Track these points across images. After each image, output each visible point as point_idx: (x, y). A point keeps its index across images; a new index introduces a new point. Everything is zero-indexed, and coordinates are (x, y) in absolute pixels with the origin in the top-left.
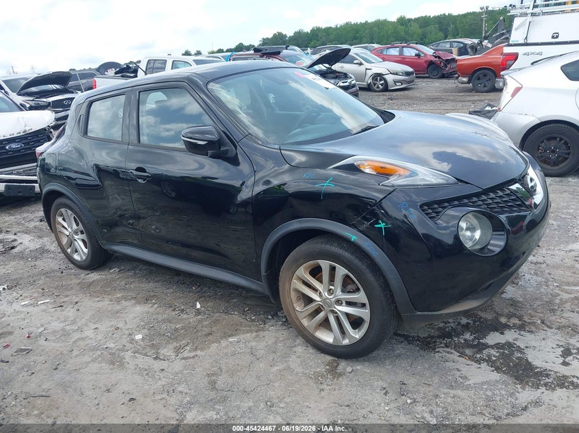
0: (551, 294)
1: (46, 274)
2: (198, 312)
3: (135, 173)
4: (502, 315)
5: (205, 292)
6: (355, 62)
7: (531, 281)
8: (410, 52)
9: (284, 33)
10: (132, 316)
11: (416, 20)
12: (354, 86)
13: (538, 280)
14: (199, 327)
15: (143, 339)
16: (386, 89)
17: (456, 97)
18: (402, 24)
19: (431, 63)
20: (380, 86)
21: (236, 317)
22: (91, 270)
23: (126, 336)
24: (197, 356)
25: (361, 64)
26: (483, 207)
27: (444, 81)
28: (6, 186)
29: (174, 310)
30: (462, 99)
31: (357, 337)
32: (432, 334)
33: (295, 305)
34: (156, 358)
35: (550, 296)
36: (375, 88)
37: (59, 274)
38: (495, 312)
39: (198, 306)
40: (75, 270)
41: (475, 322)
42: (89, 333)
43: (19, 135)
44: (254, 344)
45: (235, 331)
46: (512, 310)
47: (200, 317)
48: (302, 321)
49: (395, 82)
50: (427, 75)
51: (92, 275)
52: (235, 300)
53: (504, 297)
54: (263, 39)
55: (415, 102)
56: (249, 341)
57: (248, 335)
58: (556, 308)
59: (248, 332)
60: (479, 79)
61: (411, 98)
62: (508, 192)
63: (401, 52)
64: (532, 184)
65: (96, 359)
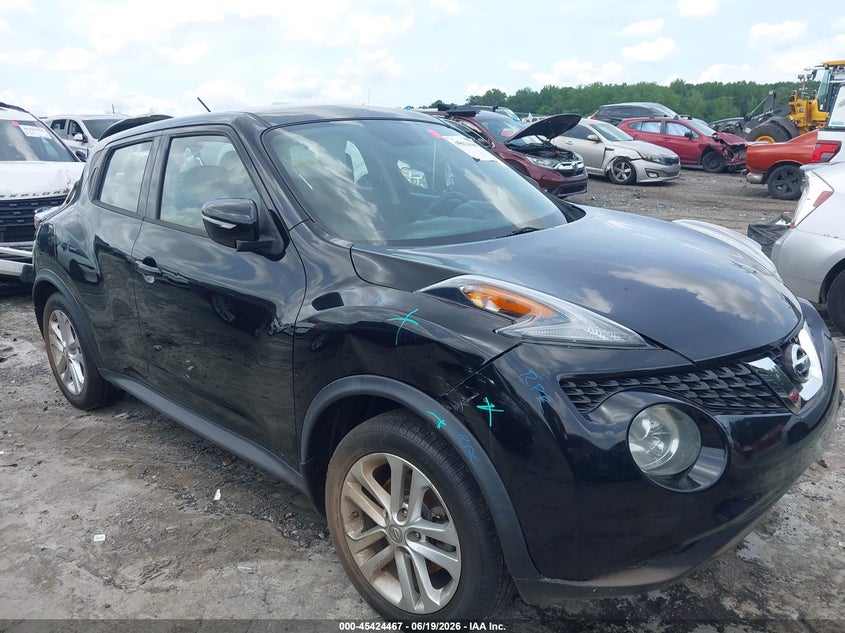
0: (829, 563)
1: (22, 408)
2: (214, 507)
3: (141, 265)
4: (728, 593)
5: (238, 474)
6: (589, 137)
7: (799, 532)
8: (677, 131)
9: (503, 92)
10: (109, 497)
11: (702, 87)
12: (581, 171)
13: (811, 532)
14: (201, 536)
15: (104, 544)
16: (633, 180)
17: (740, 203)
18: (677, 92)
19: (708, 149)
20: (624, 176)
21: (268, 527)
22: (88, 411)
23: (82, 533)
24: (175, 588)
25: (598, 141)
26: (688, 396)
27: (727, 177)
28: (25, 268)
29: (178, 497)
30: (750, 206)
31: (438, 603)
32: (589, 611)
33: (346, 527)
34: (108, 582)
35: (827, 567)
36: (617, 178)
37: (40, 411)
38: (717, 584)
39: (218, 496)
40: (65, 408)
41: (674, 598)
42: (30, 519)
43: (57, 195)
44: (274, 581)
45: (255, 550)
46: (749, 584)
47: (211, 516)
48: (355, 556)
49: (648, 172)
50: (701, 167)
51: (88, 418)
52: (277, 495)
53: (742, 556)
54: (472, 97)
55: (673, 204)
56: (270, 575)
57: (273, 563)
58: (834, 592)
59: (274, 558)
60: (780, 178)
61: (669, 198)
62: (746, 371)
63: (664, 129)
64: (801, 361)
65: (18, 567)
